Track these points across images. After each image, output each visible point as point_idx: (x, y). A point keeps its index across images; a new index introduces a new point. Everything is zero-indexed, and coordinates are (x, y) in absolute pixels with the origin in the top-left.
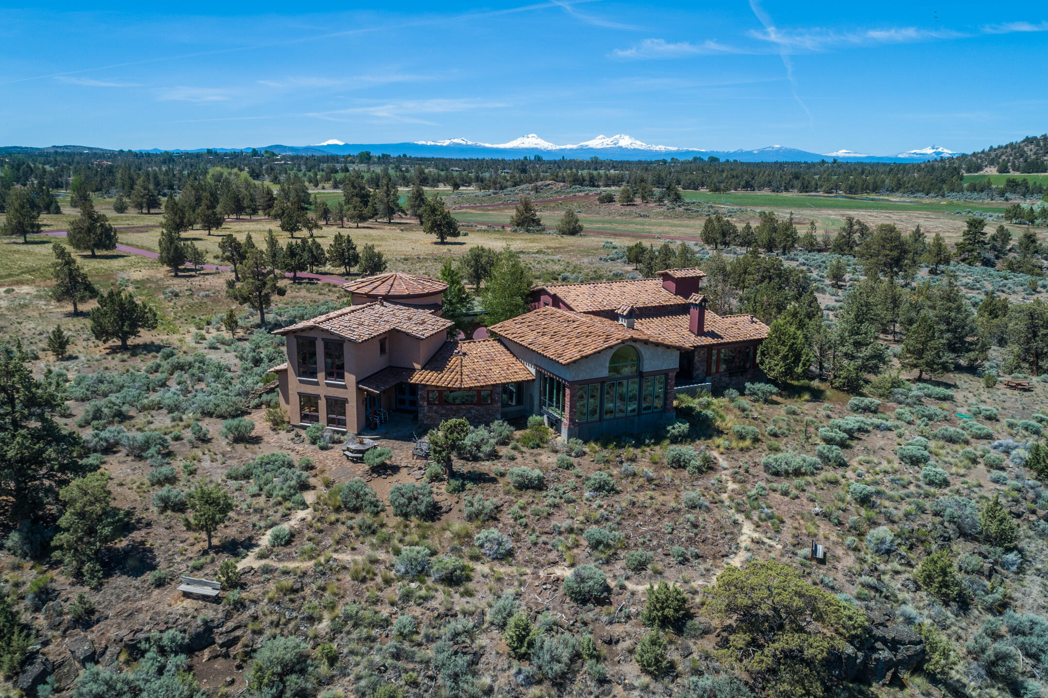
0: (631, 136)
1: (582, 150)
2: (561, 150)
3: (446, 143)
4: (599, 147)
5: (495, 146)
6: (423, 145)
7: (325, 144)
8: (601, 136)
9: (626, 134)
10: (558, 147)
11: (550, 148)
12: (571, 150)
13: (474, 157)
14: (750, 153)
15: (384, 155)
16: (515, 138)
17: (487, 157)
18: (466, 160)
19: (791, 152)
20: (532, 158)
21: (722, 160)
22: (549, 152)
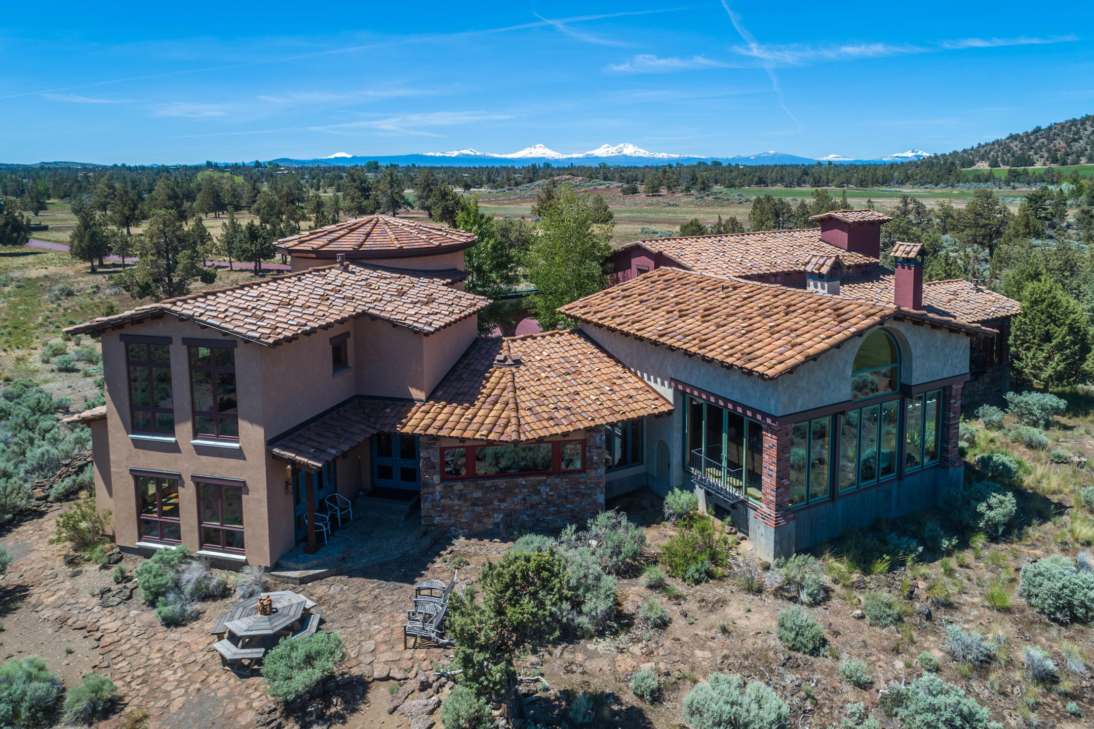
0: (635, 144)
1: (588, 158)
2: (569, 159)
3: (455, 154)
4: (605, 155)
5: (503, 156)
6: (431, 156)
7: (332, 157)
8: (606, 145)
9: (630, 143)
10: (565, 157)
11: (557, 157)
12: (577, 158)
13: (484, 166)
14: (748, 159)
15: (392, 165)
16: (522, 149)
17: (497, 165)
18: (475, 168)
19: (784, 156)
20: (542, 166)
21: (725, 164)
22: (557, 161)
